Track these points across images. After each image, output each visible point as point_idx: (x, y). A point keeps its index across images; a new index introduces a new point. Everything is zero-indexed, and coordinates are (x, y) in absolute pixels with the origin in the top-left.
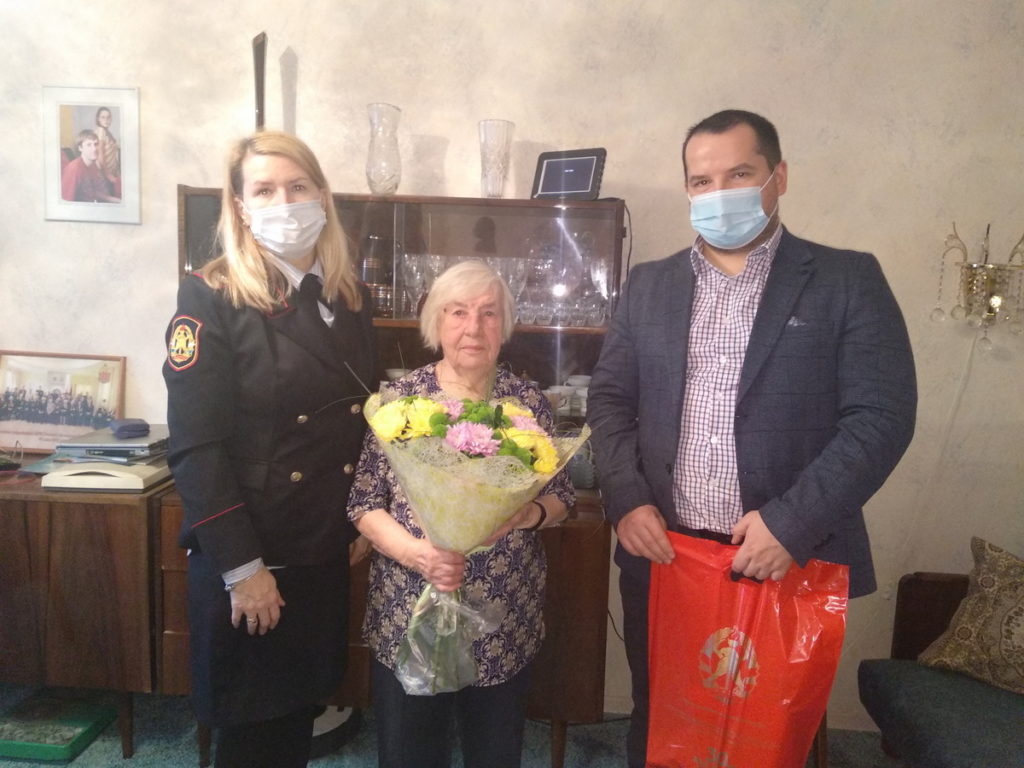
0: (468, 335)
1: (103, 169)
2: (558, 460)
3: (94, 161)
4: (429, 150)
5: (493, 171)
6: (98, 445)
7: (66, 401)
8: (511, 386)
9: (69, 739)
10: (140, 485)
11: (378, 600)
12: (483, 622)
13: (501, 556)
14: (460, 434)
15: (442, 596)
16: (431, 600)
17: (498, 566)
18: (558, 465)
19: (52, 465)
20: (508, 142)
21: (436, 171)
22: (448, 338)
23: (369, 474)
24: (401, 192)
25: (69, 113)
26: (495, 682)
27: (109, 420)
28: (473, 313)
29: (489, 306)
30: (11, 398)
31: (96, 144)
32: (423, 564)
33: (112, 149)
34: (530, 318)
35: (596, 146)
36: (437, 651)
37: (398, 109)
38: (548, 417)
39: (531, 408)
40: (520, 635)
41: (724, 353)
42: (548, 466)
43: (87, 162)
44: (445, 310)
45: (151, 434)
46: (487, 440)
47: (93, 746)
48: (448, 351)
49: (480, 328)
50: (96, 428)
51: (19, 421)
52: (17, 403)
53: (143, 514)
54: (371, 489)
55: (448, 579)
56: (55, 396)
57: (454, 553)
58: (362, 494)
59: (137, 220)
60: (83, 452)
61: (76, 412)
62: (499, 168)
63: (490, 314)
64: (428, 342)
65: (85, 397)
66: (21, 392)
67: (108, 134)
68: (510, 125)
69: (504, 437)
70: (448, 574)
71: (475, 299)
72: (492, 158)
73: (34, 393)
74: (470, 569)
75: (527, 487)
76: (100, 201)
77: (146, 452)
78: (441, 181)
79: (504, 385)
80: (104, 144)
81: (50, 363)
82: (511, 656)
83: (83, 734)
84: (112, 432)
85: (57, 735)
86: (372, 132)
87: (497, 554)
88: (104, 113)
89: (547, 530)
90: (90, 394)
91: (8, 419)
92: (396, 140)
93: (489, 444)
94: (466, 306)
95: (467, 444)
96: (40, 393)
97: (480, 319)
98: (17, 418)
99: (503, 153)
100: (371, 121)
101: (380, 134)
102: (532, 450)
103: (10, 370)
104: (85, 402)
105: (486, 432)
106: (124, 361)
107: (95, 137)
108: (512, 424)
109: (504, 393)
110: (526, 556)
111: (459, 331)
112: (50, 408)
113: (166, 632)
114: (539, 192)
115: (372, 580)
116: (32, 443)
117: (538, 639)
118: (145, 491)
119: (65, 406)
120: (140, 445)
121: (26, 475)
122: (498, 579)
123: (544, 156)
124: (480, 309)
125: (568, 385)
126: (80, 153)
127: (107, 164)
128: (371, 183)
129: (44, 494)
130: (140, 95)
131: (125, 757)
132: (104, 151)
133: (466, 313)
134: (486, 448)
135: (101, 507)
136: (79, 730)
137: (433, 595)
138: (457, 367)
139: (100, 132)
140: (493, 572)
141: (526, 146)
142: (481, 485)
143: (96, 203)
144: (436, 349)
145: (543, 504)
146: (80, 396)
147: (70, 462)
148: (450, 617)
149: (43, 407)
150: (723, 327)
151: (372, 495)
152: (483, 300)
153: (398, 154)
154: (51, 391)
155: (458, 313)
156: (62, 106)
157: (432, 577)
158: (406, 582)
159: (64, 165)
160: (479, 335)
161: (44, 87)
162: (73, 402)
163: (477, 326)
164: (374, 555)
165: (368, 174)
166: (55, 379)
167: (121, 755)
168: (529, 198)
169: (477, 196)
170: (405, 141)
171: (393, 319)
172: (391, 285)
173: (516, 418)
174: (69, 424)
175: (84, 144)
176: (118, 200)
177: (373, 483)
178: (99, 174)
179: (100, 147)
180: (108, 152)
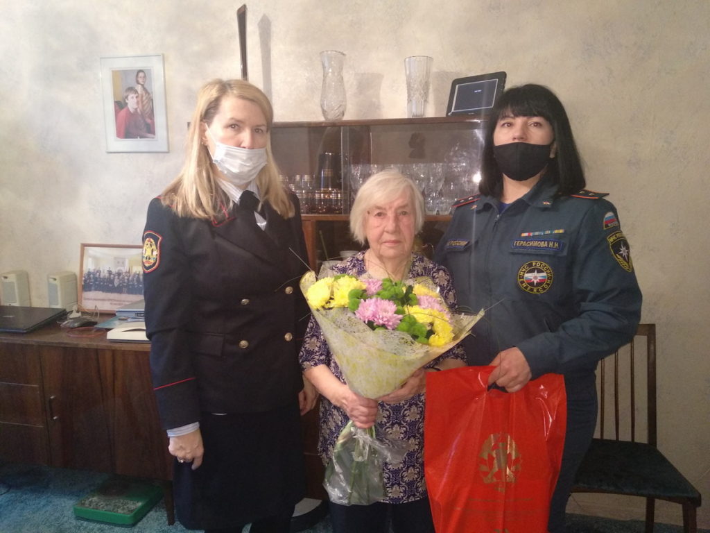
0: (388, 232)
1: (142, 115)
3: (136, 109)
4: (368, 84)
5: (416, 97)
7: (126, 277)
8: (425, 268)
9: (132, 511)
16: (351, 433)
18: (454, 340)
19: (117, 322)
20: (428, 74)
21: (374, 100)
22: (372, 235)
23: (315, 338)
24: (347, 117)
25: (119, 76)
28: (390, 214)
29: (404, 207)
30: (92, 276)
31: (137, 97)
33: (147, 99)
34: (446, 209)
35: (499, 71)
37: (344, 55)
42: (443, 341)
44: (369, 213)
47: (149, 515)
48: (372, 244)
49: (397, 226)
51: (97, 292)
52: (96, 279)
54: (317, 349)
56: (119, 274)
58: (310, 353)
59: (165, 149)
60: (134, 315)
61: (133, 285)
62: (420, 94)
63: (405, 213)
64: (357, 237)
65: (138, 275)
66: (97, 272)
67: (145, 89)
68: (430, 59)
69: (407, 313)
70: (363, 414)
71: (393, 202)
72: (416, 86)
73: (106, 272)
76: (141, 137)
78: (378, 107)
79: (419, 268)
80: (142, 97)
81: (115, 252)
83: (142, 507)
85: (125, 507)
86: (324, 72)
88: (141, 74)
91: (90, 290)
92: (342, 78)
94: (385, 209)
95: (373, 316)
96: (110, 272)
97: (397, 219)
98: (96, 290)
99: (423, 82)
100: (323, 65)
101: (330, 74)
102: (431, 325)
103: (90, 257)
104: (138, 278)
105: (391, 307)
107: (136, 92)
111: (381, 229)
112: (116, 283)
114: (453, 111)
115: (321, 415)
116: (106, 307)
121: (99, 330)
123: (455, 82)
124: (396, 210)
126: (126, 104)
127: (145, 110)
128: (324, 112)
129: (109, 344)
130: (164, 59)
131: (170, 524)
133: (385, 215)
136: (140, 504)
137: (352, 429)
139: (139, 88)
141: (442, 75)
142: (380, 350)
143: (139, 139)
144: (363, 242)
146: (135, 274)
147: (126, 321)
148: (364, 448)
149: (112, 282)
151: (318, 354)
152: (398, 203)
153: (344, 89)
154: (117, 271)
155: (379, 214)
156: (113, 71)
157: (352, 416)
159: (117, 112)
160: (397, 231)
161: (101, 58)
162: (130, 278)
163: (394, 225)
165: (322, 106)
166: (118, 262)
167: (167, 523)
168: (445, 116)
169: (405, 116)
170: (350, 79)
171: (343, 215)
172: (340, 189)
173: (421, 296)
174: (128, 293)
175: (129, 97)
176: (152, 136)
177: (318, 344)
178: (140, 118)
179: (139, 99)
180: (145, 102)
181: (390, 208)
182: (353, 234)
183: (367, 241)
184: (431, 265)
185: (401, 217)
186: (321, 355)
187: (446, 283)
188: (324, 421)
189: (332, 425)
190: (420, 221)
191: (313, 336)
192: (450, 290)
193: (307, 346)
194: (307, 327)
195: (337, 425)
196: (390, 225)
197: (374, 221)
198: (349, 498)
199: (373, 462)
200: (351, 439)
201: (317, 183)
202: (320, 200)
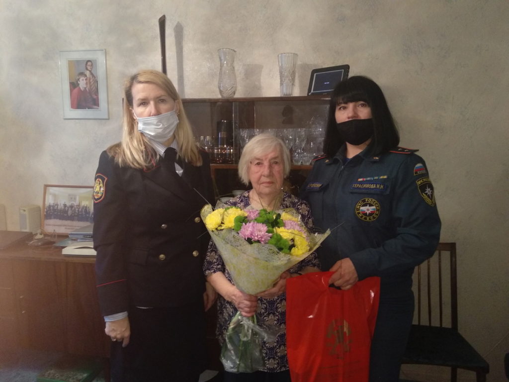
0: (264, 176)
1: (90, 92)
3: (85, 88)
4: (252, 72)
5: (287, 81)
6: (89, 233)
7: (77, 209)
8: (292, 202)
9: (81, 380)
16: (239, 320)
20: (294, 66)
21: (257, 83)
22: (254, 178)
23: (214, 252)
24: (237, 96)
25: (73, 64)
28: (266, 163)
29: (275, 158)
30: (52, 208)
31: (86, 80)
33: (94, 81)
34: (308, 161)
35: (344, 64)
37: (235, 51)
39: (302, 215)
42: (301, 251)
43: (82, 89)
44: (251, 163)
48: (254, 185)
49: (271, 172)
51: (55, 220)
52: (54, 210)
54: (215, 260)
56: (72, 207)
58: (210, 263)
59: (106, 117)
61: (82, 215)
62: (289, 80)
63: (276, 163)
64: (243, 181)
65: (86, 207)
66: (56, 205)
67: (92, 74)
68: (296, 55)
69: (275, 232)
70: (248, 306)
71: (268, 155)
72: (286, 74)
73: (62, 205)
76: (89, 108)
78: (259, 88)
81: (69, 191)
83: (88, 377)
86: (221, 64)
88: (89, 63)
90: (88, 205)
91: (50, 219)
92: (234, 68)
94: (262, 160)
96: (65, 205)
97: (270, 167)
98: (54, 218)
99: (291, 71)
100: (220, 58)
101: (225, 65)
102: (293, 240)
103: (51, 194)
104: (86, 210)
105: (264, 228)
107: (86, 76)
108: (284, 226)
109: (287, 206)
111: (259, 173)
112: (70, 213)
114: (312, 92)
116: (62, 230)
119: (77, 211)
121: (57, 247)
123: (314, 71)
124: (270, 161)
126: (79, 84)
127: (92, 89)
128: (221, 92)
129: (64, 258)
130: (106, 53)
132: (90, 83)
133: (262, 164)
135: (90, 265)
137: (240, 318)
139: (88, 73)
141: (304, 67)
143: (87, 109)
144: (248, 184)
146: (83, 207)
147: (77, 241)
148: (248, 331)
149: (66, 212)
151: (216, 264)
153: (235, 75)
154: (70, 204)
155: (258, 164)
156: (69, 61)
157: (239, 308)
159: (71, 91)
160: (271, 175)
161: (60, 52)
162: (80, 210)
163: (268, 171)
165: (219, 87)
166: (71, 198)
168: (306, 95)
169: (279, 95)
170: (239, 68)
171: (234, 165)
172: (232, 146)
173: (286, 221)
174: (79, 221)
175: (81, 80)
176: (97, 107)
177: (216, 257)
178: (88, 95)
179: (88, 81)
180: (92, 83)
181: (266, 159)
182: (241, 178)
183: (250, 183)
184: (296, 200)
185: (274, 165)
186: (218, 265)
187: (307, 213)
188: (221, 313)
189: (226, 315)
190: (288, 168)
191: (212, 251)
192: (309, 218)
193: (208, 258)
194: (208, 245)
195: (229, 315)
196: (266, 171)
197: (254, 168)
198: (238, 368)
199: (255, 341)
200: (239, 325)
201: (216, 141)
202: (218, 154)
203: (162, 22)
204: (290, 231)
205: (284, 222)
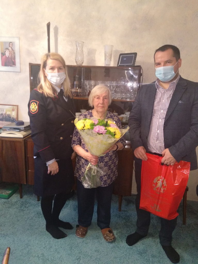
0: (100, 104)
1: (11, 58)
2: (121, 135)
3: (9, 56)
4: (91, 52)
5: (108, 58)
6: (12, 127)
7: (4, 116)
8: (111, 116)
9: (8, 194)
10: (22, 137)
11: (78, 166)
12: (102, 172)
13: (107, 157)
14: (97, 128)
15: (93, 166)
16: (90, 167)
17: (106, 159)
18: (121, 136)
19: (2, 131)
20: (112, 51)
21: (93, 58)
22: (95, 104)
23: (76, 136)
24: (84, 64)
25: (2, 44)
26: (105, 186)
27: (15, 120)
28: (101, 98)
29: (105, 96)
31: (9, 52)
32: (88, 158)
34: (116, 97)
35: (135, 52)
36: (92, 178)
37: (83, 42)
38: (120, 123)
39: (115, 121)
40: (111, 175)
41: (162, 109)
42: (118, 136)
43: (7, 56)
44: (95, 97)
45: (24, 124)
46: (103, 130)
47: (13, 195)
48: (95, 107)
49: (103, 102)
50: (12, 122)
53: (23, 144)
54: (76, 140)
55: (94, 162)
56: (2, 114)
57: (96, 156)
59: (19, 71)
60: (9, 128)
61: (7, 118)
62: (109, 58)
63: (106, 98)
67: (12, 49)
68: (112, 46)
69: (108, 129)
70: (94, 161)
71: (102, 94)
72: (107, 55)
74: (100, 160)
75: (113, 142)
76: (11, 66)
77: (24, 129)
78: (94, 61)
79: (109, 115)
80: (11, 52)
81: (0, 106)
82: (109, 180)
84: (15, 124)
85: (5, 193)
86: (77, 48)
87: (106, 157)
88: (11, 44)
89: (119, 151)
90: (10, 114)
92: (83, 51)
93: (104, 131)
94: (100, 96)
95: (98, 131)
97: (103, 100)
99: (110, 54)
100: (77, 46)
101: (79, 49)
102: (115, 132)
104: (9, 116)
105: (103, 128)
106: (18, 106)
107: (9, 50)
108: (110, 126)
109: (109, 117)
110: (113, 157)
111: (98, 103)
112: (1, 117)
113: (29, 171)
114: (119, 64)
115: (77, 161)
117: (116, 176)
118: (23, 138)
120: (22, 127)
122: (106, 162)
123: (121, 55)
124: (103, 97)
125: (125, 114)
126: (5, 54)
127: (12, 57)
128: (76, 62)
129: (1, 138)
130: (19, 39)
131: (21, 198)
132: (11, 54)
133: (100, 98)
134: (103, 132)
135: (14, 141)
136: (10, 192)
137: (91, 166)
138: (97, 111)
139: (10, 48)
140: (105, 161)
141: (116, 51)
142: (102, 141)
143: (10, 67)
144: (92, 107)
145: (118, 145)
147: (6, 130)
148: (95, 171)
150: (162, 102)
152: (104, 95)
153: (83, 54)
155: (98, 98)
156: (1, 42)
158: (84, 162)
159: (2, 57)
160: (103, 104)
162: (6, 116)
163: (102, 101)
164: (77, 155)
165: (76, 60)
166: (2, 110)
167: (20, 198)
168: (116, 66)
169: (103, 65)
170: (85, 50)
172: (81, 88)
173: (111, 124)
174: (6, 121)
175: (6, 52)
176: (15, 66)
177: (77, 138)
178: (10, 59)
179: (10, 52)
180: (12, 54)
181: (102, 96)
184: (113, 115)
185: (105, 99)
187: (117, 120)
190: (110, 101)
193: (73, 139)
196: (101, 101)
197: (96, 100)
198: (91, 186)
201: (73, 86)
202: (74, 92)
203: (48, 26)
204: (113, 128)
205: (110, 124)
